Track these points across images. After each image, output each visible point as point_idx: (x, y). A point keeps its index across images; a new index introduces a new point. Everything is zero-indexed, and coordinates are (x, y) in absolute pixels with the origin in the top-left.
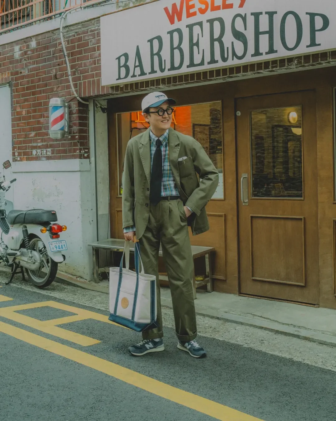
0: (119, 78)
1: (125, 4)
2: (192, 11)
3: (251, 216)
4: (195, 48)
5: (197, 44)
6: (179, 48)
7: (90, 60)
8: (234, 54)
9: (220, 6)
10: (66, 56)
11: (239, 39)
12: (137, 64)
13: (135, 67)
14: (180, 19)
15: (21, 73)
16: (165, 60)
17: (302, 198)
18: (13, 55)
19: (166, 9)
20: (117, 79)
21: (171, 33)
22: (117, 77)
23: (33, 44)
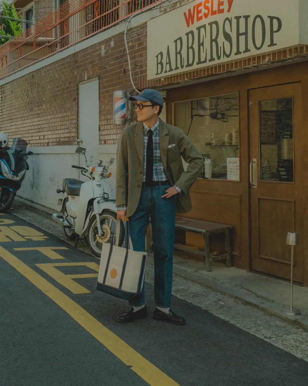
0: (157, 74)
1: (165, 9)
2: (200, 15)
3: (258, 198)
4: (201, 47)
5: (202, 44)
6: (192, 47)
7: (144, 57)
8: (224, 53)
9: (216, 11)
10: (128, 54)
11: (227, 40)
12: (168, 61)
13: (167, 64)
14: (193, 23)
15: (105, 68)
16: (184, 58)
17: (293, 183)
18: (101, 53)
19: (185, 14)
20: (156, 75)
21: (187, 34)
22: (156, 73)
23: (112, 44)
